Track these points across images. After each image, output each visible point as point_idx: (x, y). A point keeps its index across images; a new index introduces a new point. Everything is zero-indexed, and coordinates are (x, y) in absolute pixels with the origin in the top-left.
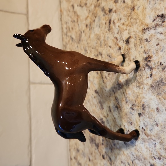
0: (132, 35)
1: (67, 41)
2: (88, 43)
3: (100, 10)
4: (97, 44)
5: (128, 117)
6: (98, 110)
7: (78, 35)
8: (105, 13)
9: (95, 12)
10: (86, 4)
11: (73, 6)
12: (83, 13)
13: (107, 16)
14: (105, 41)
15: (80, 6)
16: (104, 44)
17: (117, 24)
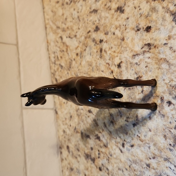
0: (123, 61)
1: (56, 69)
2: (79, 70)
3: (91, 40)
4: (89, 70)
7: (68, 63)
8: (96, 43)
9: (85, 42)
10: (76, 36)
11: (61, 38)
12: (73, 44)
13: (98, 46)
14: (97, 66)
15: (69, 37)
16: (96, 69)
17: (109, 52)
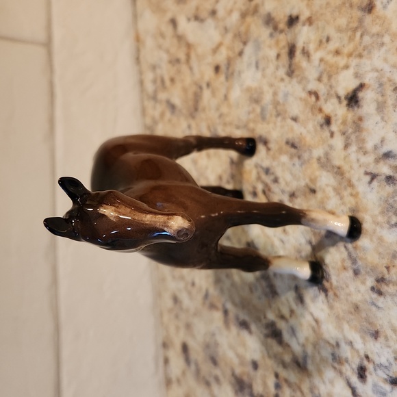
0: (366, 81)
1: (157, 114)
2: (221, 116)
3: (260, 22)
4: (252, 116)
5: (364, 315)
6: (260, 298)
7: (190, 95)
8: (275, 28)
9: (243, 29)
10: (213, 13)
11: (174, 22)
12: (205, 36)
13: (282, 37)
14: (276, 104)
15: (197, 18)
16: (274, 113)
17: (316, 56)
